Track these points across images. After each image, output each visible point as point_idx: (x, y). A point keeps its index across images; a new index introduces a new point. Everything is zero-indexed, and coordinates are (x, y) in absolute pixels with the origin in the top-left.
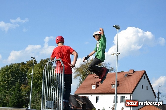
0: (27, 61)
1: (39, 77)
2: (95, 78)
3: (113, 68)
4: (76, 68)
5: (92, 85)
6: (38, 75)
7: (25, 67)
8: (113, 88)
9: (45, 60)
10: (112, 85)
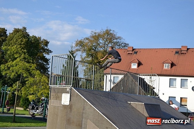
3: (127, 45)
4: (79, 40)
9: (18, 29)
10: (165, 64)
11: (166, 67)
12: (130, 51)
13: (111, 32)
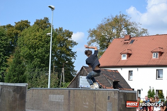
0: (15, 23)
1: (35, 44)
2: (125, 43)
3: (145, 30)
4: (91, 30)
5: (121, 54)
6: (33, 42)
7: (13, 30)
8: (155, 58)
9: (41, 20)
10: (153, 54)
11: (154, 56)
12: (127, 40)
13: (124, 17)
